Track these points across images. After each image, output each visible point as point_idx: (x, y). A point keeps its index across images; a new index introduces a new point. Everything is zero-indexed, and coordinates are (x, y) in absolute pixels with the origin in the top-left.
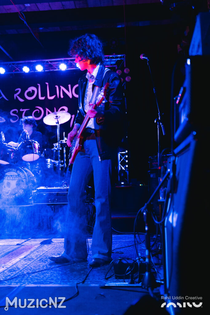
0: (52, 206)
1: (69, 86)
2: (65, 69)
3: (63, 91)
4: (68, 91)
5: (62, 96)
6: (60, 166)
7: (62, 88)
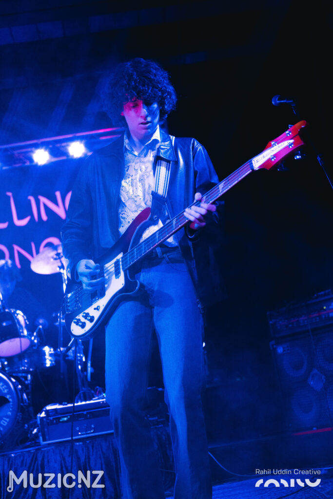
0: (88, 442)
1: (58, 194)
2: (48, 161)
3: (46, 207)
4: (56, 203)
5: (44, 217)
6: (78, 356)
7: (43, 199)
